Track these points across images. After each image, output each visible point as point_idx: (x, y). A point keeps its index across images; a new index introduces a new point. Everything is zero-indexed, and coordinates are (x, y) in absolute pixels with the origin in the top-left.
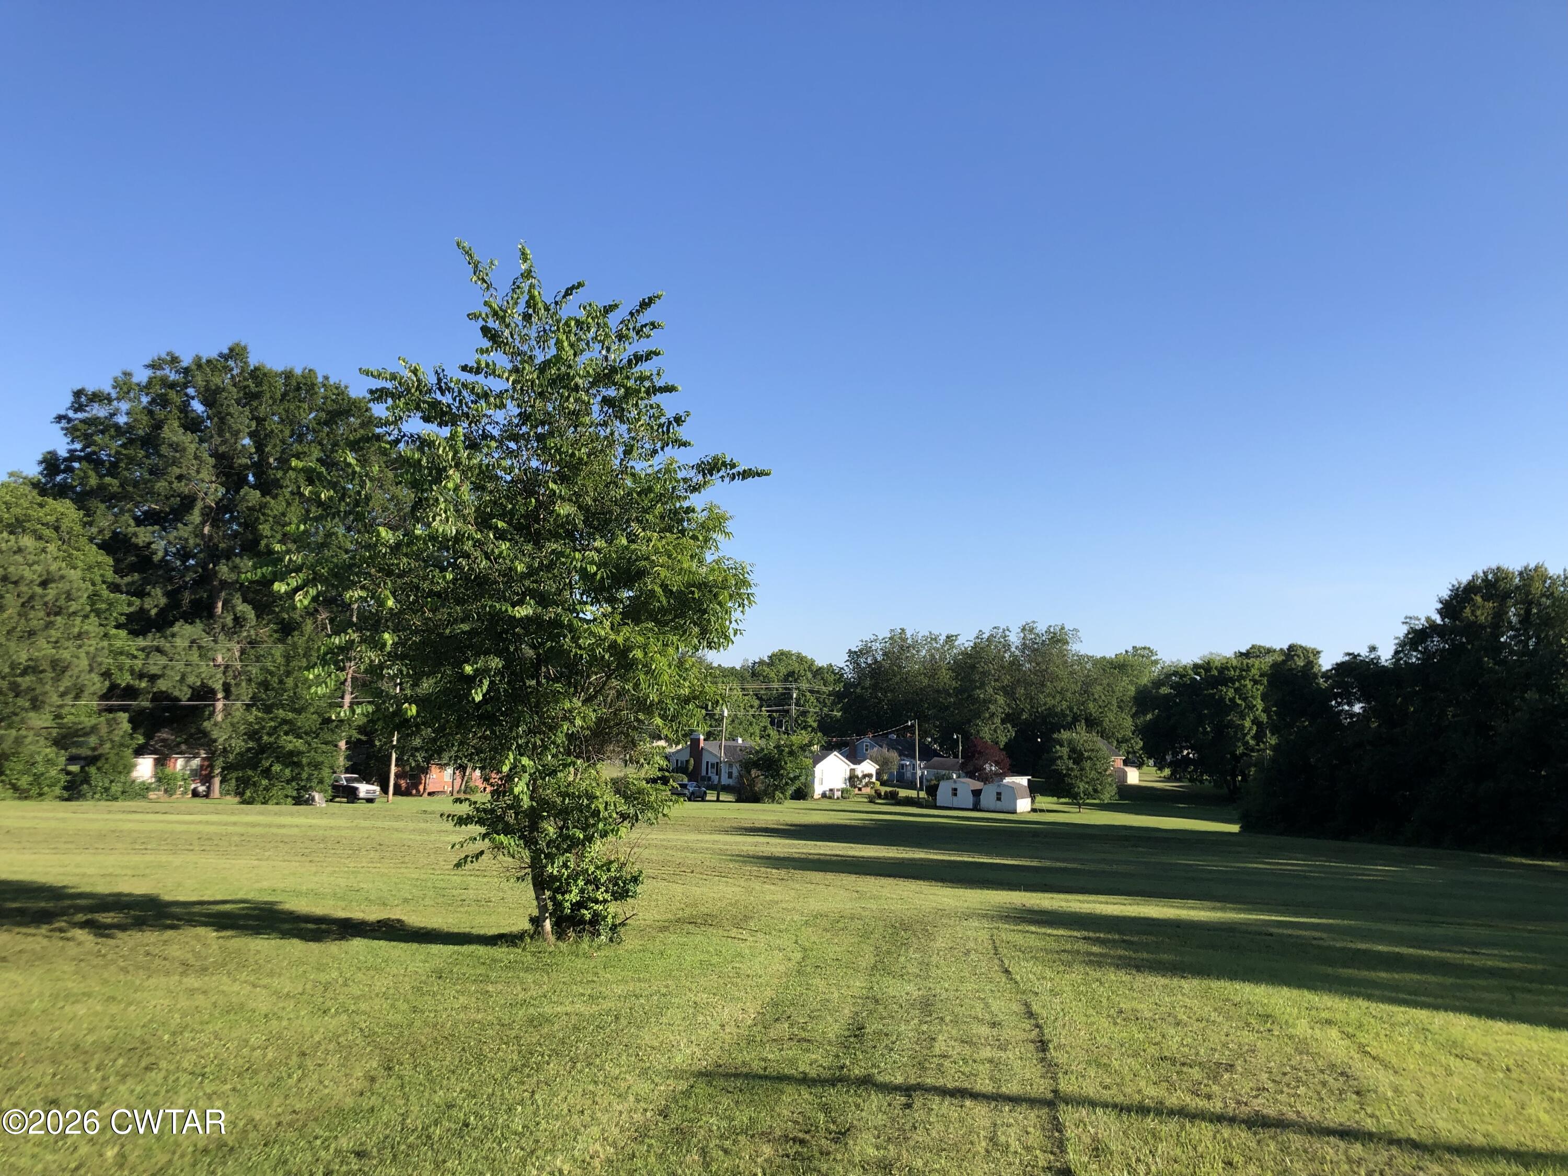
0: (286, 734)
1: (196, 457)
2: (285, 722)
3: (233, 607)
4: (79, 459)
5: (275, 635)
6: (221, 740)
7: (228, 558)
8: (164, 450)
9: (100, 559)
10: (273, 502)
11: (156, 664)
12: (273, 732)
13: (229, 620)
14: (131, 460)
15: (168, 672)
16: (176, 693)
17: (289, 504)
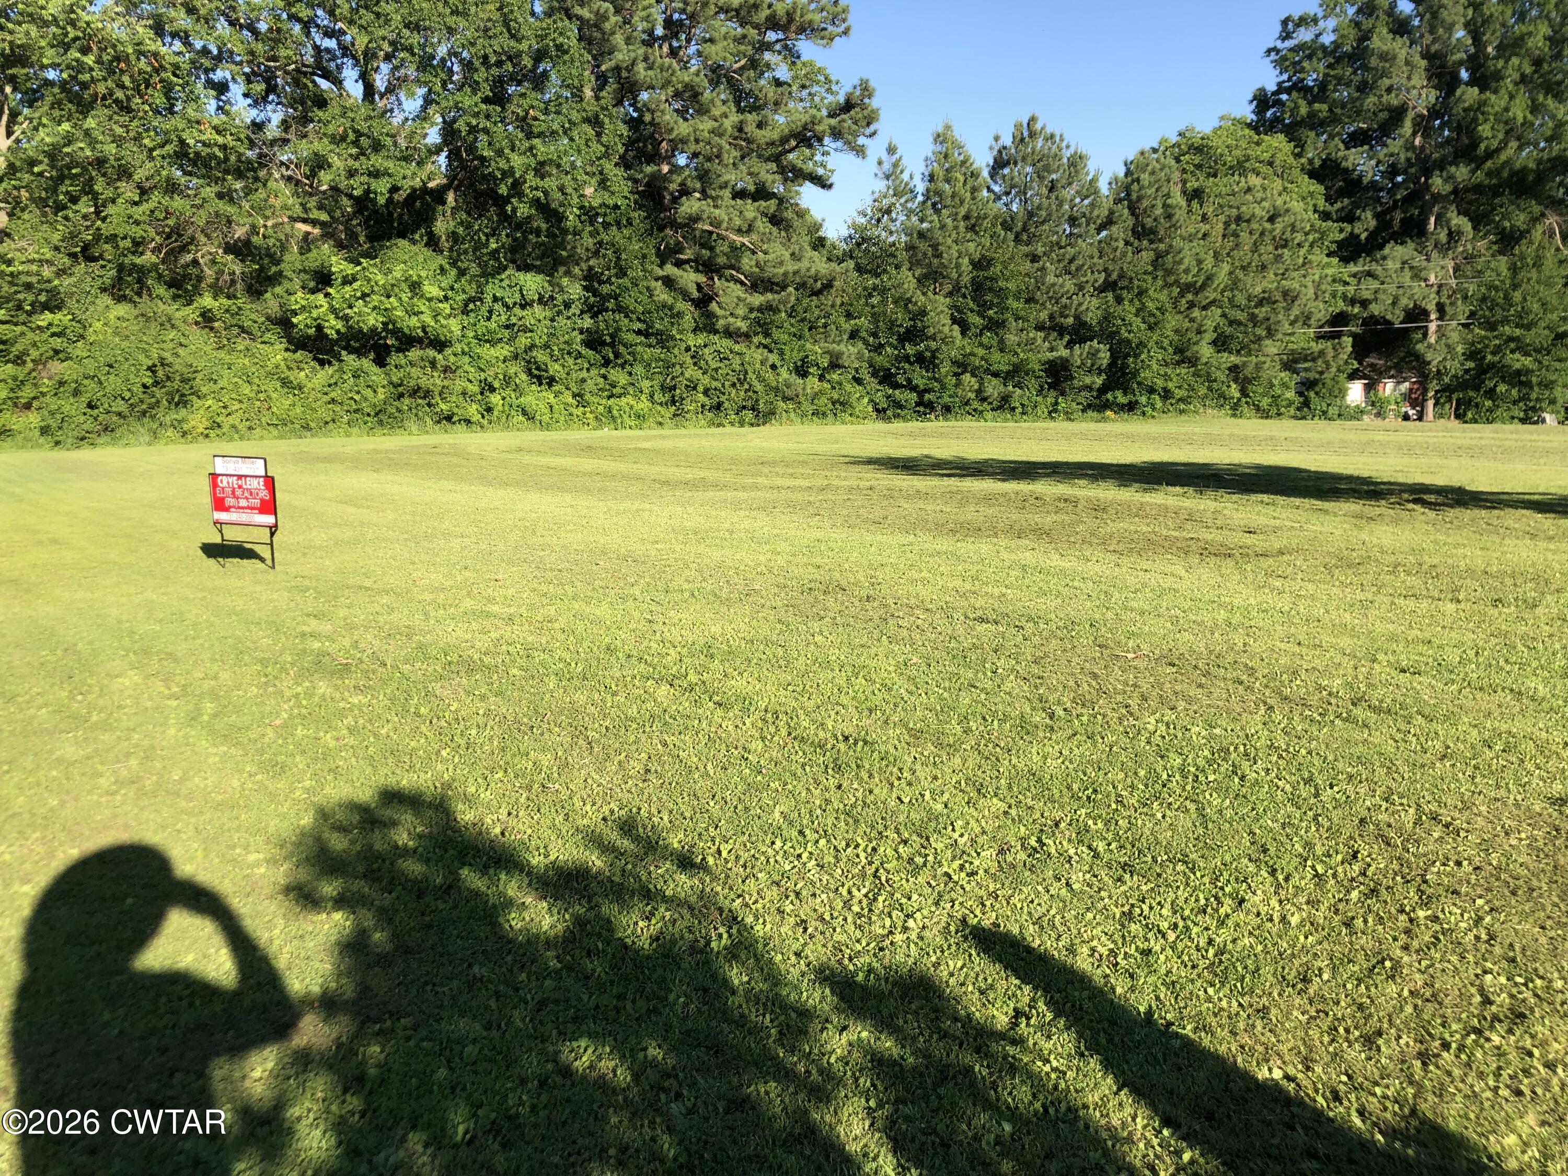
0: (1512, 352)
1: (1407, 63)
2: (1511, 339)
3: (1448, 221)
4: (1288, 91)
5: (1495, 247)
6: (1435, 363)
7: (1442, 169)
8: (1374, 62)
9: (1312, 188)
10: (1493, 97)
11: (1367, 288)
12: (1497, 351)
13: (1443, 237)
14: (1339, 80)
15: (1381, 296)
16: (1389, 317)
17: (1512, 97)
